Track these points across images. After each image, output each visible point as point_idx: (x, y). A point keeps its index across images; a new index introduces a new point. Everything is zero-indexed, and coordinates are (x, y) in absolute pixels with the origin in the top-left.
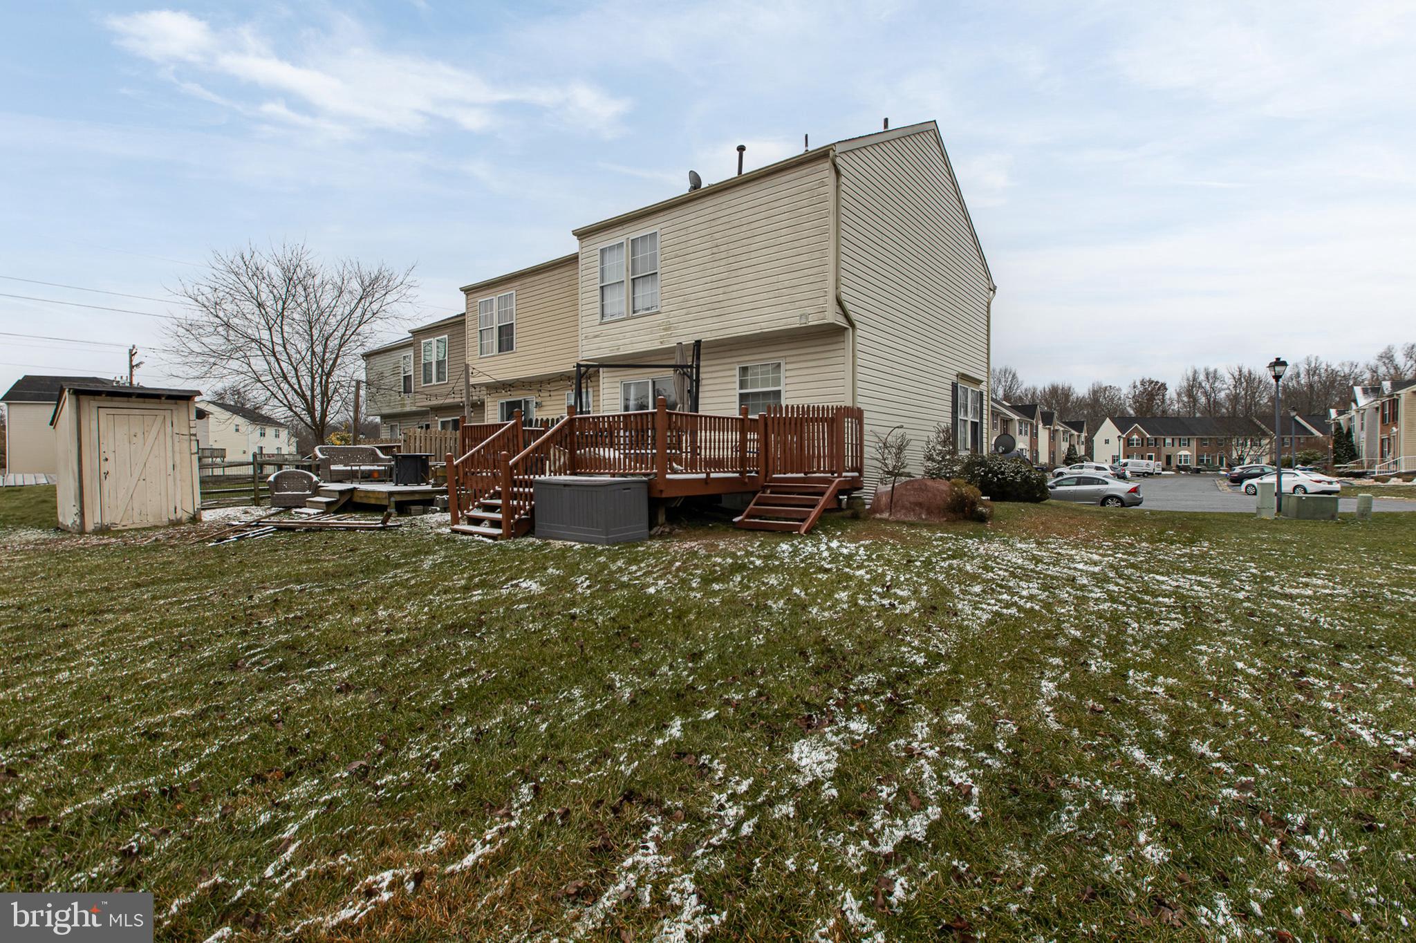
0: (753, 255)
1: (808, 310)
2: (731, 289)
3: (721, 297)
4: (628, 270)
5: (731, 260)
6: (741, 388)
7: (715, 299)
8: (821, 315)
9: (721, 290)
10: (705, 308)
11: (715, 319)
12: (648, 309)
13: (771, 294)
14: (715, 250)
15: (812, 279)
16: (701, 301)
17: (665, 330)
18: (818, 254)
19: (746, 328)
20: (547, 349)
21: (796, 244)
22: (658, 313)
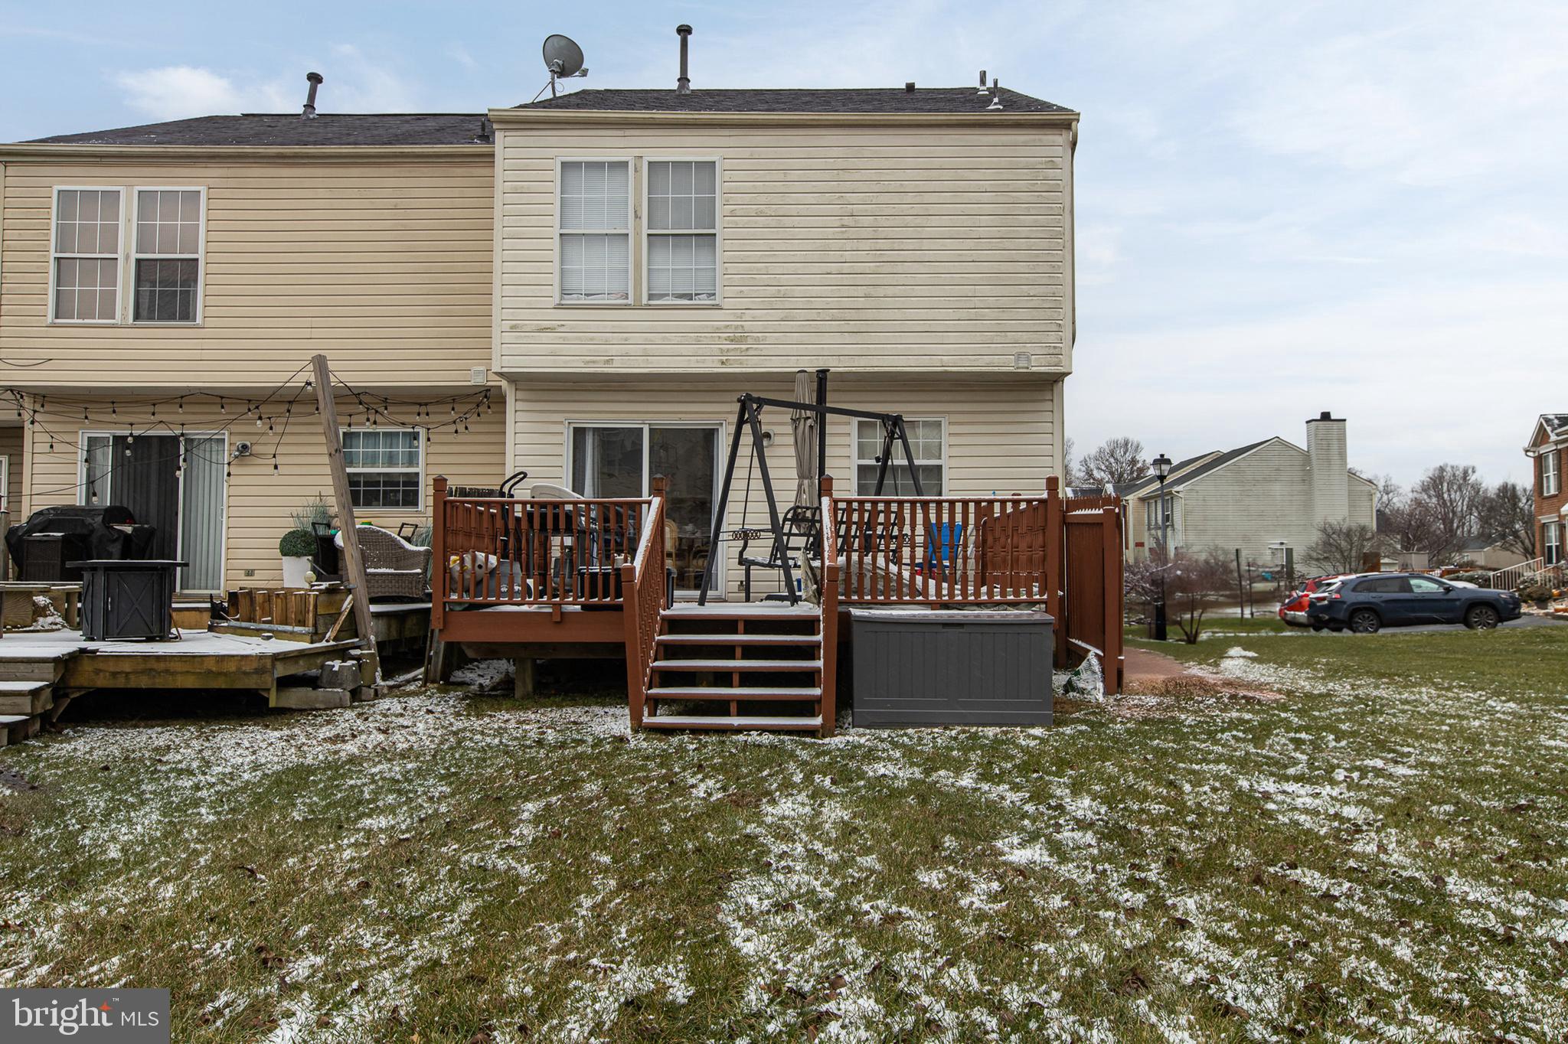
0: (926, 244)
1: (1029, 348)
2: (881, 291)
3: (861, 302)
4: (637, 216)
5: (882, 244)
6: (861, 456)
7: (846, 302)
8: (1054, 359)
9: (861, 291)
10: (824, 315)
11: (847, 338)
12: (689, 297)
13: (963, 314)
14: (847, 221)
15: (1035, 302)
16: (818, 303)
17: (732, 340)
18: (1045, 267)
19: (912, 361)
20: (316, 333)
21: (1007, 244)
22: (717, 307)
